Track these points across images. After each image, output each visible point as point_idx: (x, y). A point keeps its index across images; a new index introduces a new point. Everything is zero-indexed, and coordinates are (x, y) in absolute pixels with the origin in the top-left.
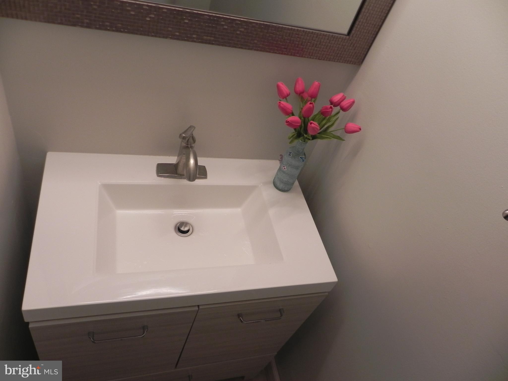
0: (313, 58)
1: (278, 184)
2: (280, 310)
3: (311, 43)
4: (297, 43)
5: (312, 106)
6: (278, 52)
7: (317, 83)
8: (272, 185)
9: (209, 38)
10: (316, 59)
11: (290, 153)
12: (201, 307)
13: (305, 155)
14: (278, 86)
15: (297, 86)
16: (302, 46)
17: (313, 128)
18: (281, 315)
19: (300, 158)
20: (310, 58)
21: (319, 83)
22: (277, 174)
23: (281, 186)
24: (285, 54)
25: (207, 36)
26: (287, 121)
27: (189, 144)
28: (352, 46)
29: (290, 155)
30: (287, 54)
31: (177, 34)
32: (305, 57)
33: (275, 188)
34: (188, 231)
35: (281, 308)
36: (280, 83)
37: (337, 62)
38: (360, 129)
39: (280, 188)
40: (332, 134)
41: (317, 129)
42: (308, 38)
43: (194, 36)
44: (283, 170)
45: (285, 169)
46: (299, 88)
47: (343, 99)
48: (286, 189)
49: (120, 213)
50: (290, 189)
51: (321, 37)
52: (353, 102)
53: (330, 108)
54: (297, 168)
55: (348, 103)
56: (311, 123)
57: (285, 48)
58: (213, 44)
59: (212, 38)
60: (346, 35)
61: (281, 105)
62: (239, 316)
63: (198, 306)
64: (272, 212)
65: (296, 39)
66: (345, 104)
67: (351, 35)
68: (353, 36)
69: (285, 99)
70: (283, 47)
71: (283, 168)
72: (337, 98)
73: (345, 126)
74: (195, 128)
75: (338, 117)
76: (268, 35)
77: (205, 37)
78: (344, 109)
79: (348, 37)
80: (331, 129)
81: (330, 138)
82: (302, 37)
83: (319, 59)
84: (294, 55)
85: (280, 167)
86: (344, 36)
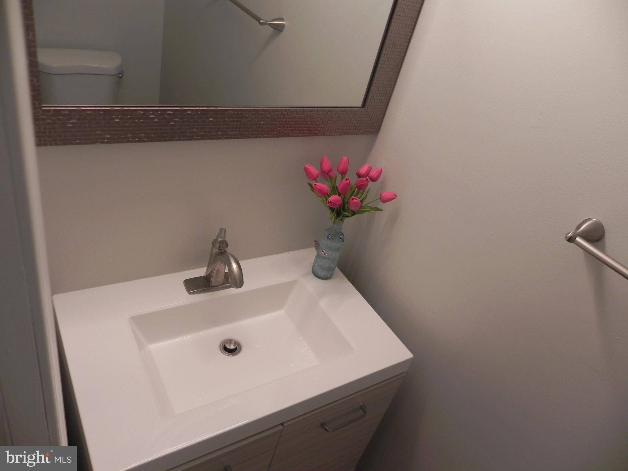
0: (334, 135)
1: (319, 272)
2: (361, 408)
3: (330, 121)
4: (318, 123)
5: (348, 182)
6: (301, 135)
7: (345, 158)
8: (313, 275)
9: (234, 132)
10: (337, 135)
11: (328, 236)
12: (285, 425)
13: (343, 234)
14: (306, 170)
15: (324, 166)
16: (323, 125)
17: (356, 203)
18: (365, 412)
19: (340, 238)
20: (332, 135)
21: (347, 158)
22: (316, 261)
23: (323, 274)
24: (308, 136)
25: (232, 131)
26: (329, 202)
27: (222, 249)
28: (368, 117)
29: (328, 238)
30: (310, 136)
31: (202, 133)
32: (327, 135)
33: (316, 278)
34: (236, 349)
35: (362, 404)
36: (307, 166)
37: (356, 134)
38: (396, 196)
39: (323, 277)
40: (368, 206)
41: (359, 203)
42: (328, 116)
43: (220, 133)
44: (323, 256)
45: (325, 254)
46: (326, 167)
47: (370, 169)
48: (329, 276)
49: (155, 347)
50: (332, 275)
51: (339, 113)
52: (381, 171)
53: (366, 180)
54: (337, 250)
55: (377, 173)
56: (353, 199)
57: (307, 130)
58: (238, 138)
59: (237, 132)
60: (361, 107)
61: (318, 187)
62: (322, 425)
63: (282, 424)
64: (323, 303)
65: (317, 119)
66: (373, 173)
67: (367, 106)
68: (368, 107)
69: (315, 181)
70: (306, 129)
71: (323, 253)
72: (363, 170)
73: (380, 196)
74: (225, 230)
75: (369, 189)
76: (290, 120)
77: (230, 132)
78: (374, 180)
79: (363, 109)
80: (365, 203)
81: (370, 211)
82: (323, 116)
83: (340, 135)
84: (317, 135)
85: (318, 253)
86: (361, 109)
